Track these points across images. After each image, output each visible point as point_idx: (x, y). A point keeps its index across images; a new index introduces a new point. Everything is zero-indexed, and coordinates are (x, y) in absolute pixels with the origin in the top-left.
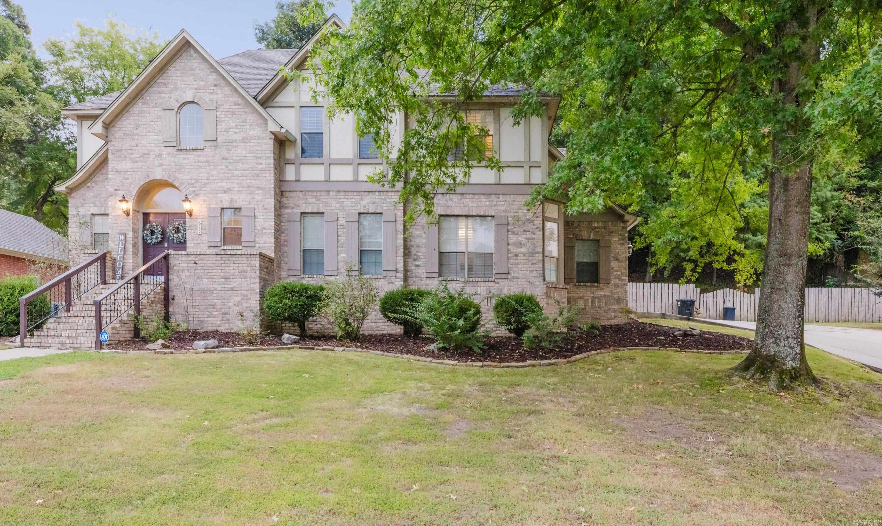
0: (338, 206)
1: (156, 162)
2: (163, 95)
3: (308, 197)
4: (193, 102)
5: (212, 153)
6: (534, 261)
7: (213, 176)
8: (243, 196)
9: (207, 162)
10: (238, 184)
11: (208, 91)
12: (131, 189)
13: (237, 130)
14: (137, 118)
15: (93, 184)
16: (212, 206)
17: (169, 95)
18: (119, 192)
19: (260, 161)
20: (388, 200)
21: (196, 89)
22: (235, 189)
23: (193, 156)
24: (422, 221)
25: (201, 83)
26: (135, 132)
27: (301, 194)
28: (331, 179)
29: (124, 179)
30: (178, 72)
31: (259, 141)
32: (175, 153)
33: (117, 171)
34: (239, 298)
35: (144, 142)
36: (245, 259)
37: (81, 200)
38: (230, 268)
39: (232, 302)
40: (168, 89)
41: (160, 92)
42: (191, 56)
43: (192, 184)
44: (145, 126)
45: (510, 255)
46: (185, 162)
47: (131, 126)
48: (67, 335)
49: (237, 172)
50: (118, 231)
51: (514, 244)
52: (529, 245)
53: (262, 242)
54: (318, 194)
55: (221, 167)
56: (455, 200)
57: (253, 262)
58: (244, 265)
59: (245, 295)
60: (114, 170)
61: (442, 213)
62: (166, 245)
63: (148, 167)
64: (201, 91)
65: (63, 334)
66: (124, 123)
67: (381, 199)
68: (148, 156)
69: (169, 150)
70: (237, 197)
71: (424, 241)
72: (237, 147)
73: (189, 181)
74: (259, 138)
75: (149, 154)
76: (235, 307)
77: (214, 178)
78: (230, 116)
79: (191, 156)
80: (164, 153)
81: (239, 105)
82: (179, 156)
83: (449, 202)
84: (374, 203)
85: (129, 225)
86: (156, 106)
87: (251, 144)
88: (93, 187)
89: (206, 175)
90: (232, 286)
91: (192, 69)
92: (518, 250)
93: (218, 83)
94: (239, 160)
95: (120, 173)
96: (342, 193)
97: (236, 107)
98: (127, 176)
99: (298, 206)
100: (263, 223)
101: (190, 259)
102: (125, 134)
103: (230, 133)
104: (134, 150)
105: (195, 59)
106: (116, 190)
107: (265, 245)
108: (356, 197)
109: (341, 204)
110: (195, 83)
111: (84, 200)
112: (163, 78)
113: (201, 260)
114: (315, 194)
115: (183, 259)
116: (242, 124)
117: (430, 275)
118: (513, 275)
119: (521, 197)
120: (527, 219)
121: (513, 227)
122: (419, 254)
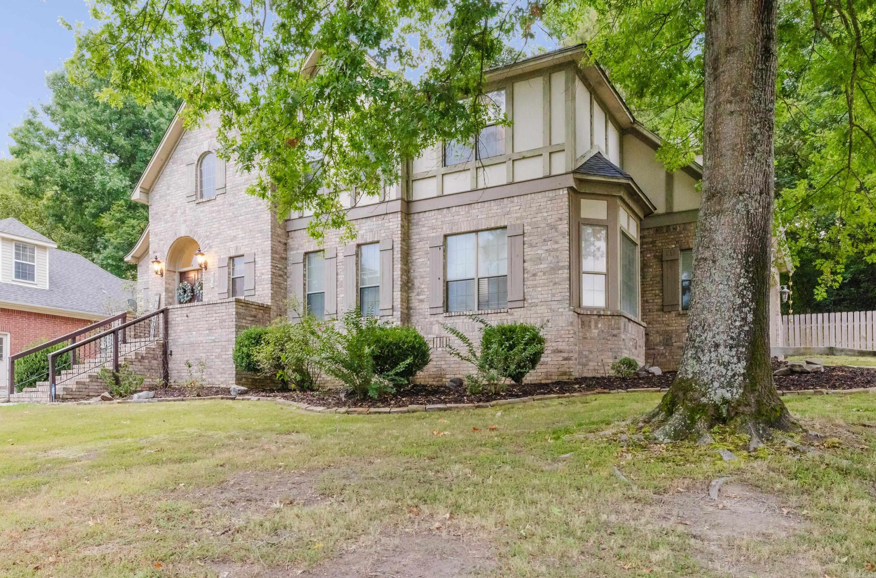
1: (181, 219)
2: (187, 150)
4: (209, 152)
5: (223, 200)
6: (557, 281)
7: (222, 225)
8: (246, 242)
9: (218, 211)
10: (242, 230)
13: (241, 173)
14: (169, 178)
16: (222, 257)
17: (191, 149)
19: (260, 202)
20: (386, 225)
21: (211, 137)
22: (239, 236)
23: (208, 207)
24: (426, 246)
26: (167, 192)
27: (304, 232)
29: (159, 240)
32: (195, 207)
34: (219, 350)
35: (173, 201)
39: (214, 354)
41: (184, 149)
43: (207, 237)
44: (174, 185)
45: (526, 276)
46: (202, 215)
47: (165, 187)
49: (241, 218)
50: (155, 292)
51: (532, 260)
52: (550, 259)
55: (228, 214)
56: (461, 213)
58: (224, 314)
59: (224, 347)
61: (447, 232)
63: (176, 226)
66: (159, 186)
67: (379, 225)
68: (176, 214)
69: (191, 205)
70: (241, 244)
71: (428, 269)
72: (241, 191)
73: (205, 234)
76: (216, 360)
77: (224, 227)
79: (206, 208)
80: (187, 209)
82: (198, 210)
83: (455, 217)
84: (371, 231)
85: (163, 285)
86: (182, 162)
89: (218, 225)
90: (214, 338)
92: (537, 267)
95: (157, 235)
98: (161, 238)
99: (300, 245)
100: (261, 268)
101: (183, 312)
102: (160, 197)
103: (236, 176)
104: (167, 211)
106: (155, 252)
107: (264, 292)
113: (192, 312)
115: (178, 312)
117: (434, 311)
118: (530, 301)
119: (540, 195)
120: (548, 225)
121: (530, 238)
122: (423, 286)
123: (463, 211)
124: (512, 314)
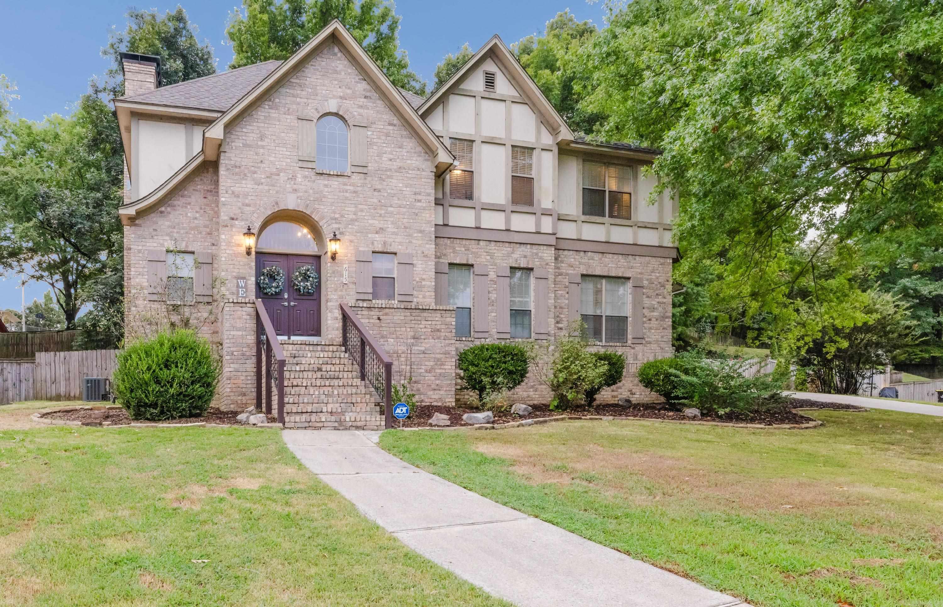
0: (488, 258)
1: (288, 186)
2: (298, 99)
3: (456, 246)
4: (336, 115)
5: (362, 181)
6: (665, 326)
7: (362, 211)
8: (399, 239)
9: (355, 192)
10: (392, 223)
11: (357, 103)
12: (254, 219)
13: (392, 156)
14: (262, 125)
15: (169, 209)
16: (361, 249)
17: (306, 100)
18: (237, 222)
19: (419, 197)
20: (540, 254)
21: (341, 98)
22: (388, 230)
23: (336, 183)
24: (565, 280)
25: (349, 91)
26: (260, 143)
27: (448, 242)
28: (482, 227)
29: (243, 205)
30: (318, 73)
31: (418, 172)
32: (313, 177)
33: (233, 193)
34: (432, 363)
35: (272, 159)
36: (439, 315)
37: (151, 230)
38: (421, 326)
39: (423, 367)
40: (304, 93)
41: (294, 96)
42: (335, 54)
43: (336, 219)
44: (274, 137)
45: (645, 319)
46: (326, 189)
47: (253, 135)
49: (391, 209)
50: (234, 274)
51: (648, 308)
52: (660, 309)
53: (421, 296)
54: (468, 242)
55: (371, 200)
56: (596, 259)
57: (448, 319)
58: (438, 323)
59: (438, 360)
60: (230, 192)
61: (585, 273)
62: (286, 296)
63: (277, 192)
64: (348, 102)
66: (244, 130)
67: (533, 253)
68: (277, 177)
69: (307, 173)
70: (391, 240)
71: (567, 302)
72: (390, 177)
73: (332, 215)
74: (418, 169)
75: (279, 175)
76: (427, 374)
77: (364, 214)
78: (383, 138)
79: (335, 183)
80: (299, 176)
81: (395, 125)
82: (320, 181)
83: (591, 261)
84: (525, 257)
85: (251, 268)
86: (288, 112)
87: (408, 175)
88: (168, 213)
89: (354, 209)
90: (423, 349)
91: (336, 72)
92: (652, 314)
93: (368, 94)
94: (395, 194)
95: (238, 197)
96: (493, 243)
97: (391, 128)
98: (247, 201)
99: (445, 255)
100: (422, 273)
101: (372, 313)
102: (245, 145)
103: (383, 159)
104: (259, 168)
105: (340, 60)
106: (233, 219)
107: (425, 300)
108: (507, 249)
109: (492, 256)
110: (339, 90)
111: (155, 230)
112: (297, 78)
113: (386, 314)
114: (464, 242)
115: (364, 313)
116: (398, 150)
118: (647, 339)
119: (654, 259)
120: (660, 283)
121: (647, 290)
122: (562, 316)
123: (597, 257)
124: (634, 348)
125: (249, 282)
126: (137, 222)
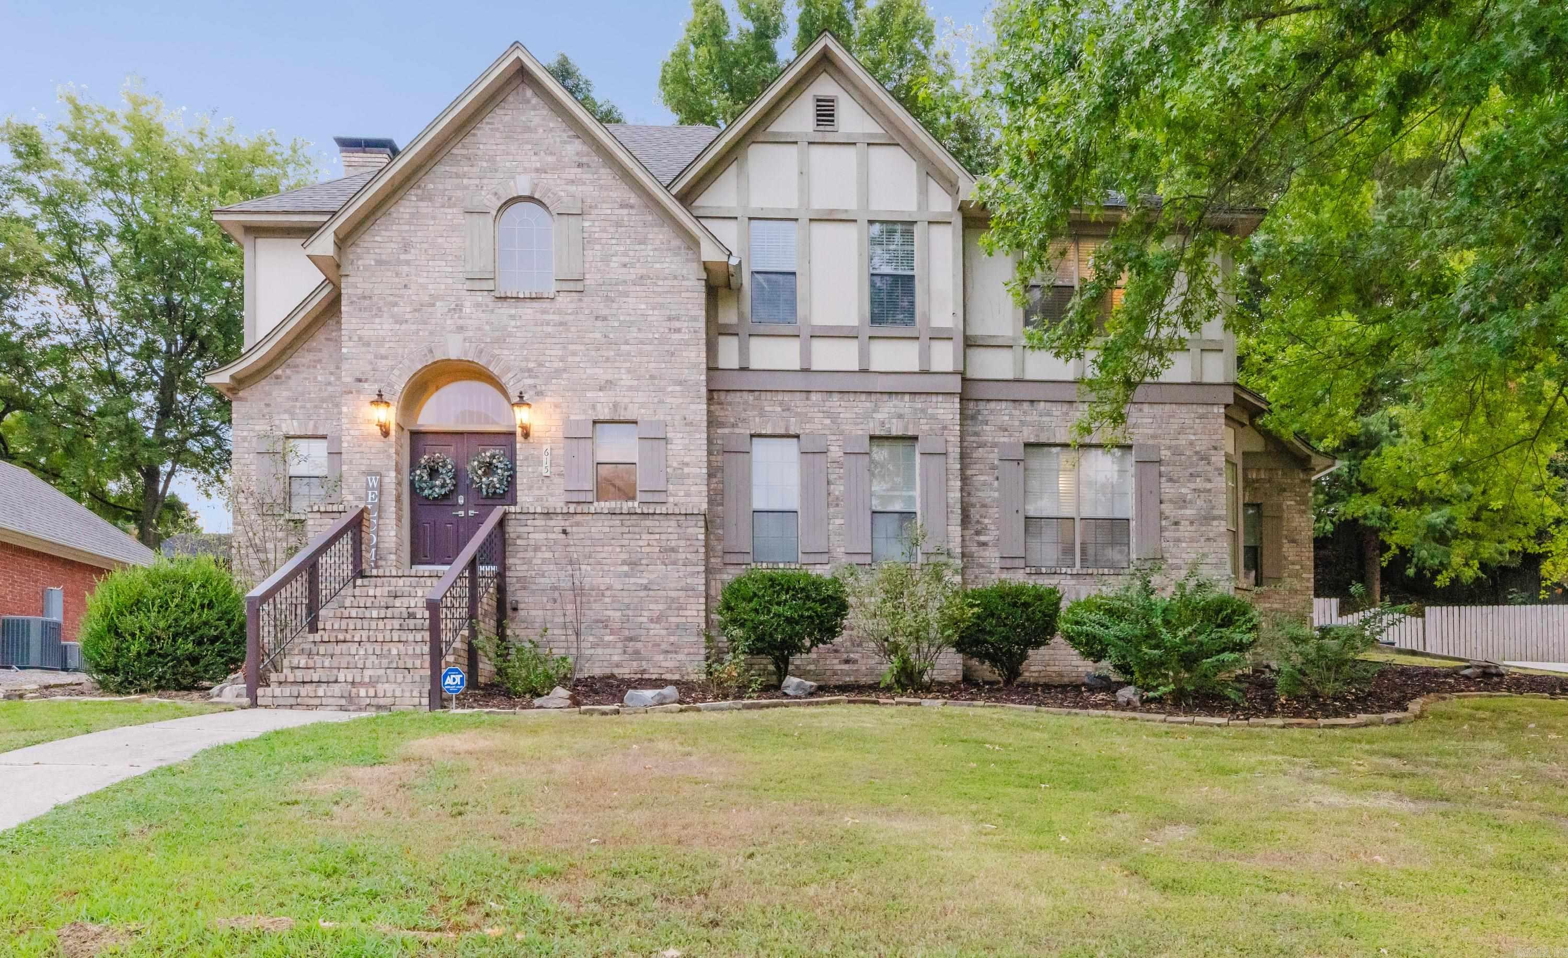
0: (828, 421)
1: (449, 322)
2: (465, 181)
3: (765, 403)
4: (531, 199)
5: (573, 305)
6: (1211, 535)
7: (574, 354)
8: (641, 397)
9: (561, 324)
10: (629, 371)
11: (564, 176)
12: (394, 378)
13: (627, 260)
14: (407, 228)
15: (288, 372)
16: (572, 417)
17: (477, 182)
18: (366, 385)
19: (677, 324)
20: (930, 411)
21: (537, 170)
22: (622, 383)
23: (530, 311)
24: (991, 456)
25: (550, 159)
26: (402, 257)
27: (750, 397)
28: (814, 368)
29: (376, 357)
30: (498, 135)
31: (675, 283)
32: (491, 305)
33: (360, 339)
34: (661, 607)
35: (421, 280)
36: (673, 523)
37: (262, 405)
38: (641, 543)
39: (645, 613)
40: (475, 169)
41: (457, 176)
42: (528, 102)
43: (530, 370)
44: (425, 246)
45: (1164, 523)
46: (513, 323)
47: (393, 245)
48: (350, 679)
49: (625, 348)
50: (363, 468)
51: (1171, 501)
52: (1200, 503)
53: (682, 493)
54: (787, 397)
55: (591, 335)
56: (1055, 413)
57: (690, 530)
58: (671, 537)
59: (673, 600)
60: (355, 338)
61: (1032, 440)
62: (461, 500)
63: (431, 333)
64: (548, 176)
65: (341, 678)
66: (378, 239)
67: (916, 409)
68: (430, 309)
69: (479, 297)
70: (626, 400)
71: (996, 494)
72: (626, 294)
73: (524, 364)
74: (675, 278)
75: (433, 305)
76: (653, 626)
77: (578, 359)
78: (612, 230)
79: (528, 311)
80: (467, 304)
81: (632, 207)
82: (502, 311)
83: (1044, 419)
84: (900, 416)
85: (389, 457)
86: (450, 203)
87: (656, 289)
88: (289, 378)
89: (560, 353)
90: (645, 581)
91: (528, 129)
92: (1182, 512)
93: (585, 160)
94: (632, 322)
95: (368, 344)
96: (836, 397)
97: (625, 211)
98: (382, 351)
99: (744, 420)
100: (682, 453)
101: (552, 523)
102: (379, 263)
103: (612, 264)
104: (401, 296)
105: (534, 109)
106: (360, 380)
107: (689, 499)
108: (864, 404)
109: (834, 418)
110: (534, 158)
111: (267, 405)
112: (464, 147)
113: (578, 524)
114: (780, 397)
115: (537, 523)
116: (637, 247)
117: (1009, 563)
118: (1168, 561)
119: (1184, 409)
120: (1197, 453)
121: (1170, 468)
122: (986, 521)
123: (1057, 410)
125: (386, 480)
126: (241, 394)
